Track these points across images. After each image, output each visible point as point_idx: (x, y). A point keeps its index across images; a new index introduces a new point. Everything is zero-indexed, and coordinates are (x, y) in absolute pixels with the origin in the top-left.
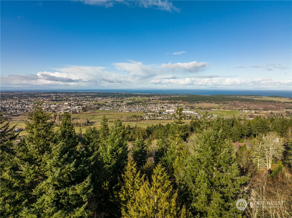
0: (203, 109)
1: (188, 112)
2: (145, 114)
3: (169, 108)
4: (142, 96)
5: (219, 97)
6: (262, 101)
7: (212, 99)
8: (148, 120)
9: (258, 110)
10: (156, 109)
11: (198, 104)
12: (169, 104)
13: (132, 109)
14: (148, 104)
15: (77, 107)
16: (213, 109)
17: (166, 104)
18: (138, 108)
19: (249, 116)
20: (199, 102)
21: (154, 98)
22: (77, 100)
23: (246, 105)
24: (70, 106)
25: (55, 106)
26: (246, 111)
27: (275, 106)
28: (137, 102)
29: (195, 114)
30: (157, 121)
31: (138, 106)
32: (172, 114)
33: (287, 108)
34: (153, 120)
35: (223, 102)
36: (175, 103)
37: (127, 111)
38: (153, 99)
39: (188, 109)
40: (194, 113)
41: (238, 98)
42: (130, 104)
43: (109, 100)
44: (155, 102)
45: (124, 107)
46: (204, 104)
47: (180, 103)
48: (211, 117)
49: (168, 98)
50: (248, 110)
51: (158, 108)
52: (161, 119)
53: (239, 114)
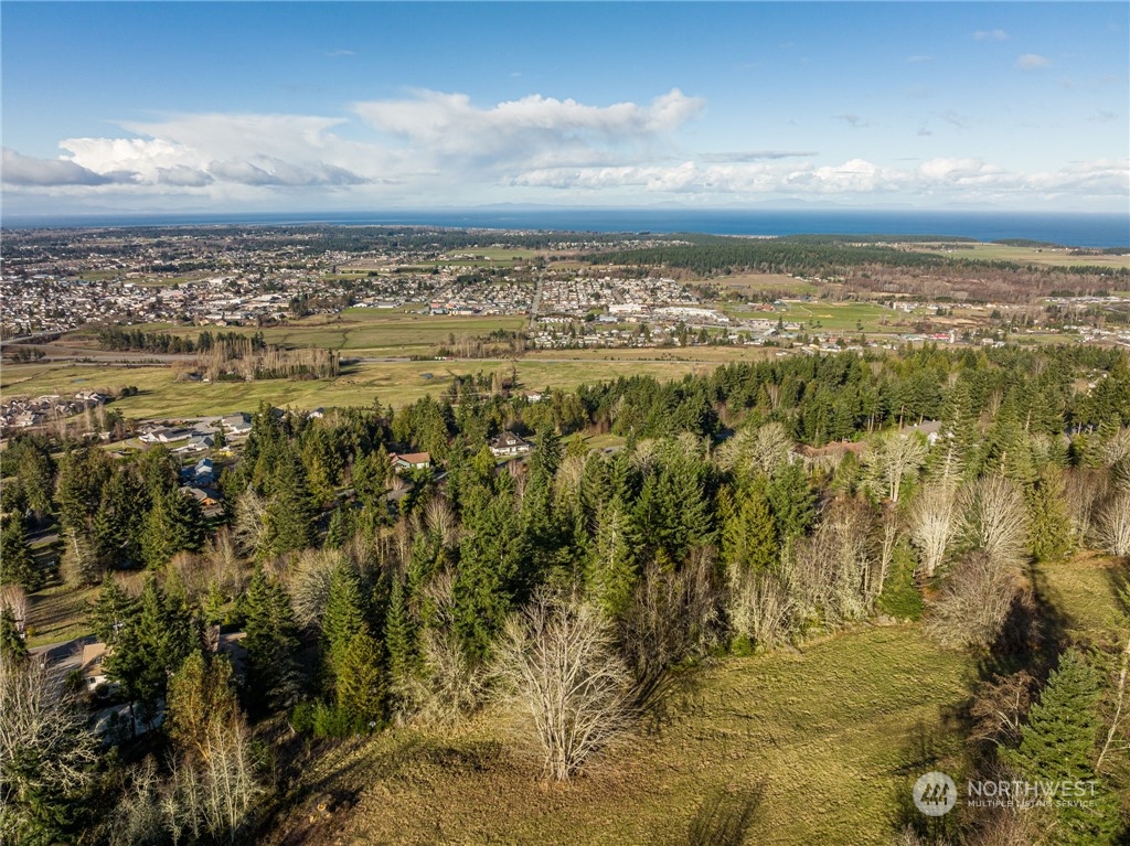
0: (747, 301)
1: (693, 312)
2: (533, 324)
3: (619, 297)
4: (509, 242)
5: (809, 247)
6: (967, 264)
7: (782, 255)
8: (553, 348)
9: (947, 299)
10: (573, 299)
11: (730, 278)
12: (620, 278)
13: (480, 301)
14: (538, 279)
15: (268, 297)
16: (786, 301)
17: (608, 278)
18: (504, 298)
19: (913, 324)
20: (732, 268)
21: (558, 254)
22: (253, 264)
23: (907, 280)
24: (237, 293)
25: (179, 294)
26: (905, 307)
27: (1014, 283)
28: (494, 273)
29: (720, 320)
30: (586, 351)
31: (502, 289)
32: (634, 320)
33: (1054, 294)
34: (568, 347)
35: (822, 269)
36: (640, 275)
37: (463, 313)
38: (554, 259)
39: (691, 300)
40: (715, 317)
41: (882, 249)
42: (470, 283)
43: (380, 264)
44: (564, 270)
45: (450, 296)
46: (752, 276)
47: (660, 276)
48: (776, 333)
49: (613, 255)
50: (913, 300)
51: (581, 296)
52: (600, 347)
53: (880, 320)
